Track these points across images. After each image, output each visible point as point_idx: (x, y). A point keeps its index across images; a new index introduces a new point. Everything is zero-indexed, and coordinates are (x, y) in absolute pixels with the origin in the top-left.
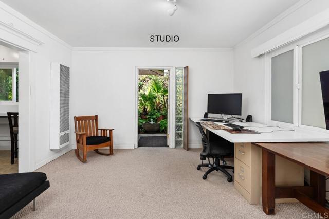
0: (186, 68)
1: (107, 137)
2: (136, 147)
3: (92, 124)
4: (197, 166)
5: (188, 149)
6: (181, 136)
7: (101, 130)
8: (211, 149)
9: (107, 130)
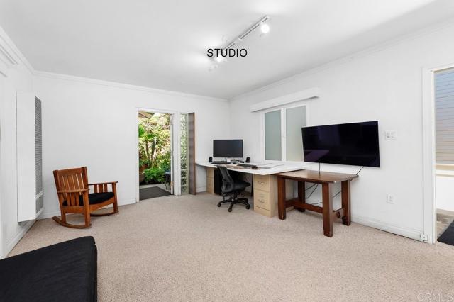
0: (192, 115)
1: (106, 193)
2: (138, 201)
3: (78, 179)
4: (217, 204)
5: (195, 194)
6: (185, 182)
7: (95, 185)
8: (234, 186)
9: (106, 184)
